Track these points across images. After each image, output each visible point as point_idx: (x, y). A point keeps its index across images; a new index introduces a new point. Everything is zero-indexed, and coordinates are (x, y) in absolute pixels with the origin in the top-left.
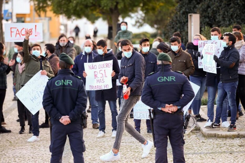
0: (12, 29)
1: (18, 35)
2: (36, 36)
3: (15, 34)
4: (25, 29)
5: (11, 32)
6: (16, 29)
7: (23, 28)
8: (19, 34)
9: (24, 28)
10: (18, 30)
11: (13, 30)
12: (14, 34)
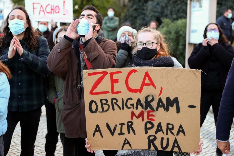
0: (34, 4)
1: (42, 13)
2: (64, 14)
3: (39, 11)
4: (51, 6)
5: (34, 8)
6: (40, 5)
7: (47, 4)
8: (43, 11)
9: (49, 5)
10: (41, 6)
11: (35, 6)
12: (37, 11)
